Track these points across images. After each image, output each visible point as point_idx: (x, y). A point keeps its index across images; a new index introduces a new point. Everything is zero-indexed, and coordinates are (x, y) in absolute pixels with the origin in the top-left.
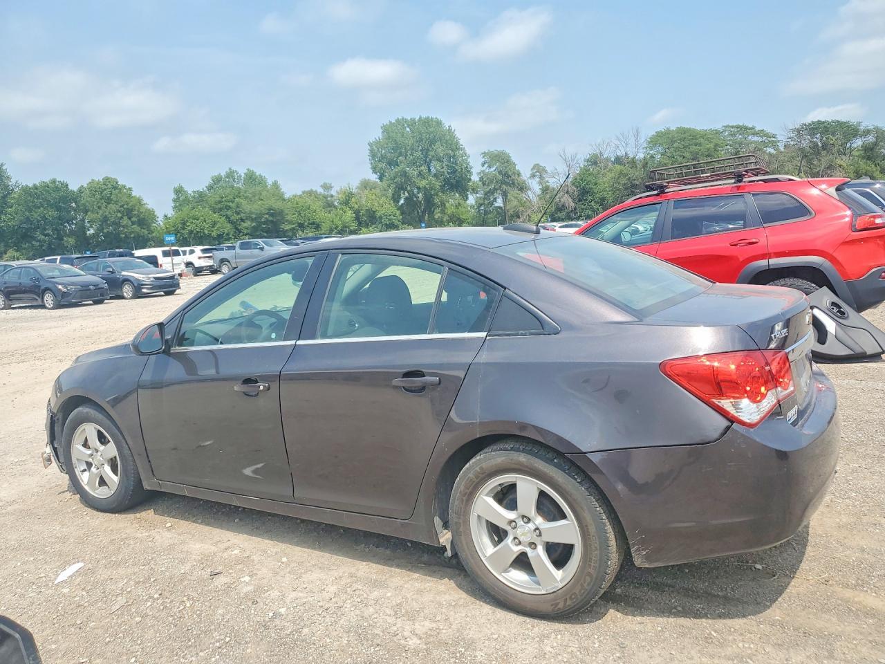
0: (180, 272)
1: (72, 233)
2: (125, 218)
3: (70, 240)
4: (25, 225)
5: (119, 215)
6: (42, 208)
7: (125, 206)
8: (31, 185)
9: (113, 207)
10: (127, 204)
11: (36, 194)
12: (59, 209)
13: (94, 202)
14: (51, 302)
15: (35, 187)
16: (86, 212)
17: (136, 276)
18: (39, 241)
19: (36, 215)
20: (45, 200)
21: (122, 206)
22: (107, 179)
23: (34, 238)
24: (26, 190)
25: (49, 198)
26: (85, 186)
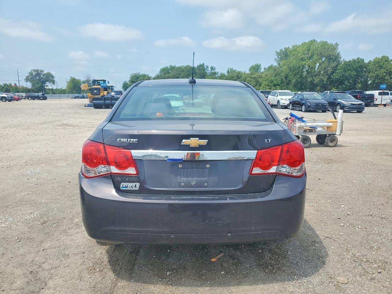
0: (385, 103)
1: (361, 82)
2: (388, 75)
3: (359, 85)
4: (341, 78)
5: (385, 74)
6: (350, 71)
7: (389, 70)
8: (348, 60)
9: (383, 70)
10: (390, 69)
11: (349, 64)
12: (357, 71)
13: (374, 68)
14: (304, 109)
15: (350, 61)
16: (369, 73)
17: (343, 102)
18: (346, 85)
19: (347, 74)
20: (352, 67)
21: (387, 70)
22: (384, 57)
23: (344, 84)
24: (346, 63)
25: (354, 66)
26: (372, 60)
